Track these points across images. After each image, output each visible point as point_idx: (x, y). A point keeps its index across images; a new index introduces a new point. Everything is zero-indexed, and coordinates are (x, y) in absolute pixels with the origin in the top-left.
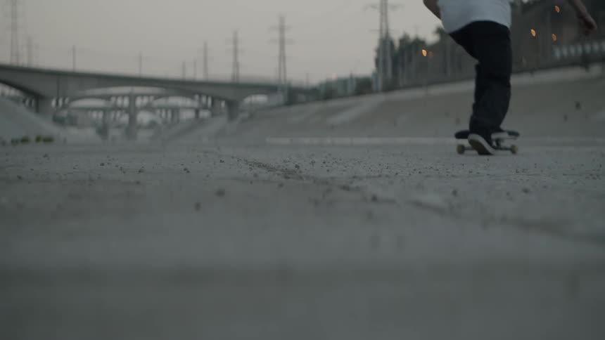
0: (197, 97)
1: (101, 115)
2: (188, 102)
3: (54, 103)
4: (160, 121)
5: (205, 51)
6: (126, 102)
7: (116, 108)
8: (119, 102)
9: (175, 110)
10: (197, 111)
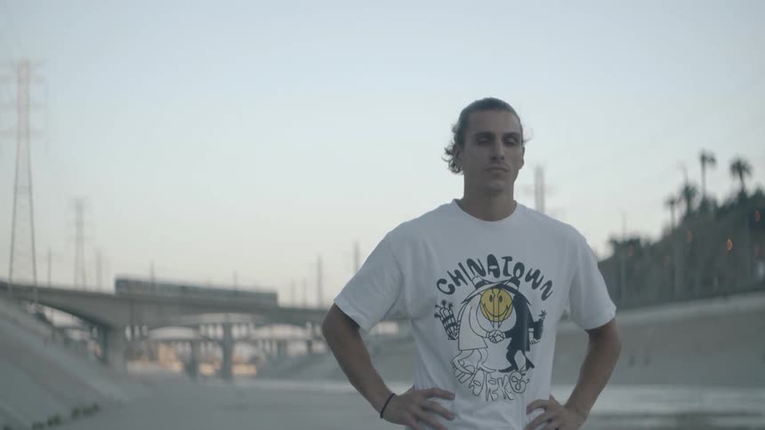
0: (309, 325)
1: (187, 349)
2: (299, 332)
3: (128, 332)
4: (263, 357)
5: (320, 266)
6: (219, 332)
7: (207, 339)
8: (211, 332)
9: (282, 344)
10: (309, 344)
